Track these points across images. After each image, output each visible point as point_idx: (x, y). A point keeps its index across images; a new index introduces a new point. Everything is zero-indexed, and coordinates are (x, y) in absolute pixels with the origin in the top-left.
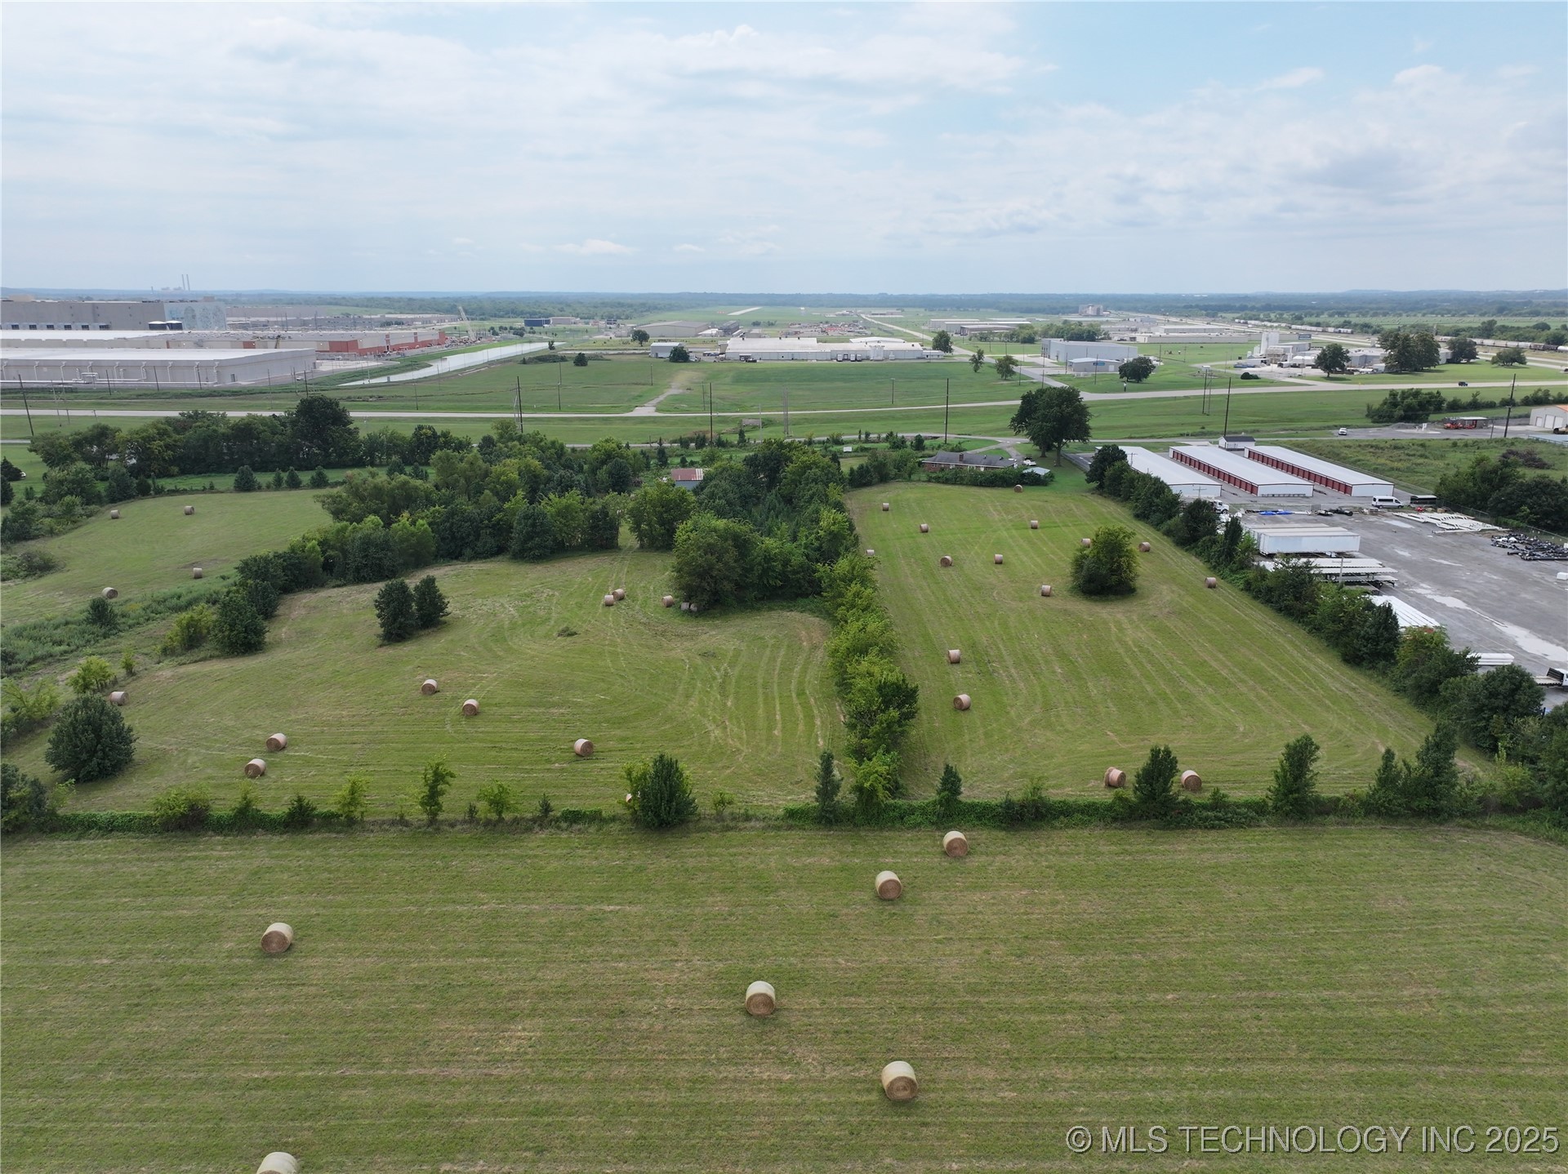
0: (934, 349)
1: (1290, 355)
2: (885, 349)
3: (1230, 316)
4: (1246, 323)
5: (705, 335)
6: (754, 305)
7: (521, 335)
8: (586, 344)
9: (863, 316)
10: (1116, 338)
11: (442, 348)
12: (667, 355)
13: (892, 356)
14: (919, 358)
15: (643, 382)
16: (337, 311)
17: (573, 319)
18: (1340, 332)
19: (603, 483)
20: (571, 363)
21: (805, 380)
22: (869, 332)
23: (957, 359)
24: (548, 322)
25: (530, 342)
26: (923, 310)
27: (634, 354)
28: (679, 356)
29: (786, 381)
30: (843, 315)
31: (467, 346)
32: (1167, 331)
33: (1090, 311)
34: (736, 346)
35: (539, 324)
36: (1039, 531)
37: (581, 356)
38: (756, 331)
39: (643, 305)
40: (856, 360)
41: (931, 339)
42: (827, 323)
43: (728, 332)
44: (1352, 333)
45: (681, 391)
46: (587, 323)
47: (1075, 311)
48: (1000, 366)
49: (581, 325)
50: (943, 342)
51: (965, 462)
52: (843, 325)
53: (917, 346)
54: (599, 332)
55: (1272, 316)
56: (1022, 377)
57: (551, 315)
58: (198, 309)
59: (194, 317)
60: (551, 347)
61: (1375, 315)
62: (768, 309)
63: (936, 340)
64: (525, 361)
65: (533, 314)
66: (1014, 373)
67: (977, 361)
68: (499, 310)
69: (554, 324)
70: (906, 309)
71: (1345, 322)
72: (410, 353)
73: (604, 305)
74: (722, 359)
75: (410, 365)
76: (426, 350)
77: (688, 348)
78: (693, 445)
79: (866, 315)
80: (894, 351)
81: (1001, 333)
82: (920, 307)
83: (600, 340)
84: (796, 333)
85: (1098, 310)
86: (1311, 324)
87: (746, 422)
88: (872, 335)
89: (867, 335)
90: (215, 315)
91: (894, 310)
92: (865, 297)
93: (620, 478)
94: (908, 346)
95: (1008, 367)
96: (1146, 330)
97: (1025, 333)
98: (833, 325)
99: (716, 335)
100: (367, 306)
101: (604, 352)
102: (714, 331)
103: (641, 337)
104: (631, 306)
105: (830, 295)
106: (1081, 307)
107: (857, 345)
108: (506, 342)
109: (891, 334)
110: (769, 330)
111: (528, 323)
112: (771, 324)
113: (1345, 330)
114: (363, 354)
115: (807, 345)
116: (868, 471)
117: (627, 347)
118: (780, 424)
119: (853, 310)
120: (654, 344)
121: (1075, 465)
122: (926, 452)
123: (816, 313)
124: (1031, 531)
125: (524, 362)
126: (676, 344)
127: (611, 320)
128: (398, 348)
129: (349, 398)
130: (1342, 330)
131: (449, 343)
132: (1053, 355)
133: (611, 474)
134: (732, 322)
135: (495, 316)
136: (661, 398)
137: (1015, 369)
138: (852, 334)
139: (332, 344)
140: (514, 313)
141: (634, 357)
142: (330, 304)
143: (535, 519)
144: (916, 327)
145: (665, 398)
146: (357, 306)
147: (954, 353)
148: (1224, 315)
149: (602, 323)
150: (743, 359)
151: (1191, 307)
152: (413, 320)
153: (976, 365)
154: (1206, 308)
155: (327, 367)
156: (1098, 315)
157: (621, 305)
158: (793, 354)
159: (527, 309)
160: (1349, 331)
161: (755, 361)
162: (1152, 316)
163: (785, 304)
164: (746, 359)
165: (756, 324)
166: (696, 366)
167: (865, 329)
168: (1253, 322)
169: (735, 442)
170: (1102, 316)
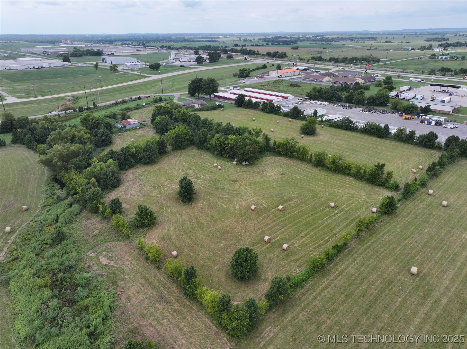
1: (180, 58)
3: (118, 44)
13: (52, 66)
14: (62, 66)
40: (39, 68)
48: (112, 68)
50: (67, 59)
51: (194, 104)
66: (117, 70)
85: (72, 42)
87: (68, 98)
95: (115, 68)
148: (115, 43)
153: (97, 68)
158: (10, 67)
168: (131, 46)
169: (92, 106)
170: (74, 44)
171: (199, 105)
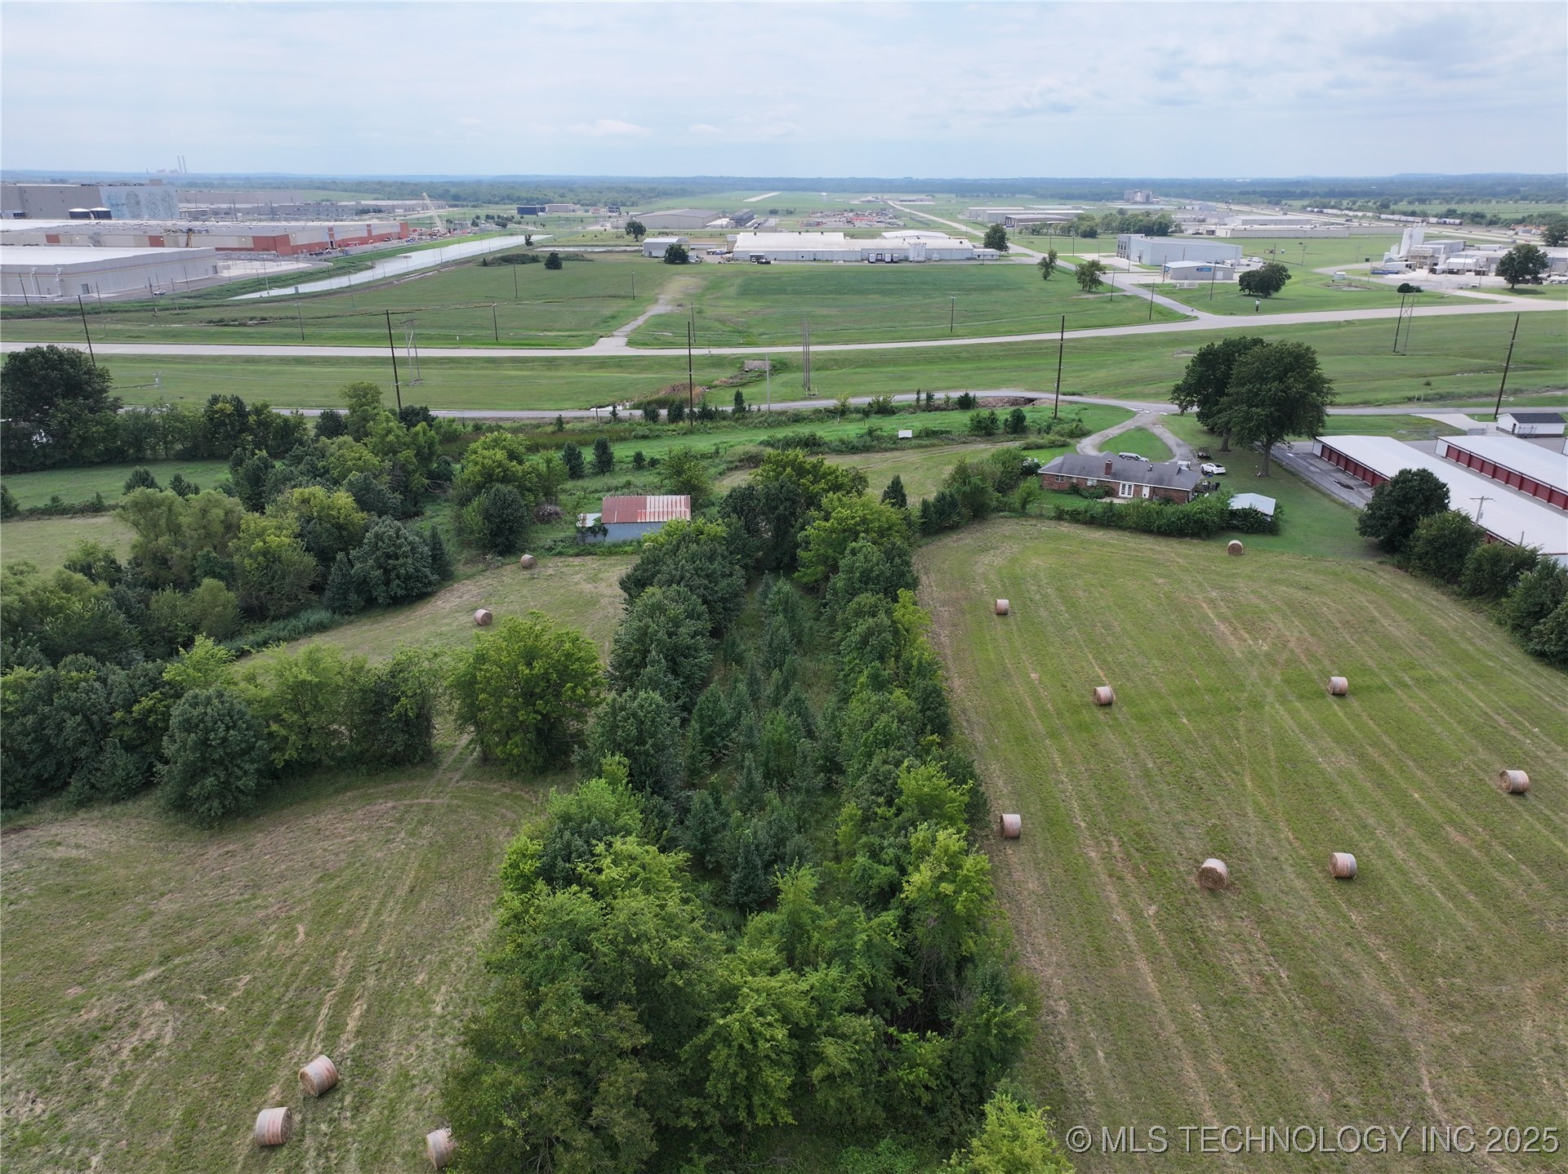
0: (986, 246)
1: (1442, 257)
2: (927, 247)
3: (1298, 204)
4: (1322, 212)
5: (714, 227)
6: (773, 190)
7: (504, 226)
8: (573, 238)
9: (891, 203)
10: (1190, 231)
11: (403, 243)
12: (662, 253)
13: (935, 256)
14: (968, 259)
15: (623, 293)
16: (311, 197)
17: (571, 206)
18: (1445, 223)
19: (472, 532)
20: (542, 265)
21: (831, 292)
22: (901, 223)
23: (1016, 260)
24: (543, 210)
25: (512, 235)
26: (953, 196)
27: (625, 251)
28: (676, 256)
29: (806, 293)
30: (869, 201)
31: (434, 239)
32: (1245, 222)
33: (1139, 197)
34: (747, 242)
35: (533, 211)
36: (1354, 704)
37: (554, 256)
38: (773, 221)
39: (653, 190)
40: (892, 261)
41: (982, 235)
42: (852, 211)
43: (740, 222)
44: (1461, 224)
45: (669, 308)
46: (587, 211)
47: (1120, 197)
48: (1083, 273)
49: (580, 213)
50: (996, 239)
51: (1115, 476)
52: (871, 214)
53: (967, 244)
54: (596, 220)
55: (1345, 203)
56: (1113, 289)
57: (550, 202)
58: (142, 194)
59: (138, 203)
60: (528, 243)
61: (1461, 201)
62: (787, 195)
63: (988, 236)
64: (485, 262)
65: (529, 200)
66: (1100, 283)
67: (1048, 266)
68: (494, 196)
69: (551, 211)
70: (937, 195)
71: (1449, 211)
72: (355, 250)
73: (610, 189)
74: (729, 260)
75: (343, 268)
76: (381, 245)
77: (689, 244)
78: (664, 412)
79: (893, 202)
80: (939, 250)
81: (1057, 225)
82: (951, 192)
83: (592, 232)
84: (818, 224)
85: (1148, 197)
86: (1404, 214)
87: (750, 364)
88: (905, 227)
89: (899, 228)
90: (164, 200)
91: (922, 196)
92: (890, 182)
93: (505, 522)
94: (954, 243)
95: (1092, 274)
96: (1217, 221)
97: (1085, 226)
98: (858, 213)
99: (727, 226)
100: (356, 191)
101: (589, 249)
102: (724, 221)
103: (637, 230)
104: (639, 191)
105: (853, 180)
106: (1127, 192)
107: (894, 241)
108: (484, 234)
109: (927, 225)
110: (789, 221)
111: (522, 211)
112: (790, 213)
113: (1452, 221)
114: (294, 252)
115: (832, 242)
116: (953, 504)
117: (620, 242)
118: (798, 369)
119: (879, 196)
120: (648, 240)
121: (1293, 474)
122: (1033, 439)
123: (839, 199)
124: (1335, 705)
125: (485, 264)
126: (673, 240)
127: (614, 207)
128: (345, 243)
129: (221, 321)
130: (1448, 220)
131: (410, 237)
132: (1134, 256)
133: (488, 516)
134: (746, 210)
135: (489, 202)
136: (640, 321)
137: (1102, 278)
138: (882, 225)
139: (256, 239)
140: (509, 199)
141: (623, 256)
142: (318, 188)
143: (207, 731)
144: (952, 216)
145: (645, 322)
146: (346, 191)
147: (1010, 252)
148: (1289, 202)
149: (604, 211)
150: (754, 259)
151: (1247, 193)
152: (394, 207)
153: (1047, 271)
154: (1264, 194)
155: (239, 270)
156: (1147, 201)
157: (628, 190)
158: (815, 253)
159: (524, 195)
160: (1458, 221)
161: (768, 263)
162: (1210, 203)
163: (805, 189)
164: (758, 259)
165: (774, 212)
166: (697, 268)
167: (896, 221)
168: (1330, 211)
169: (729, 409)
170: (1152, 203)
171: (1138, 489)
